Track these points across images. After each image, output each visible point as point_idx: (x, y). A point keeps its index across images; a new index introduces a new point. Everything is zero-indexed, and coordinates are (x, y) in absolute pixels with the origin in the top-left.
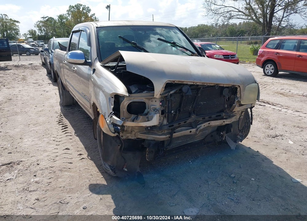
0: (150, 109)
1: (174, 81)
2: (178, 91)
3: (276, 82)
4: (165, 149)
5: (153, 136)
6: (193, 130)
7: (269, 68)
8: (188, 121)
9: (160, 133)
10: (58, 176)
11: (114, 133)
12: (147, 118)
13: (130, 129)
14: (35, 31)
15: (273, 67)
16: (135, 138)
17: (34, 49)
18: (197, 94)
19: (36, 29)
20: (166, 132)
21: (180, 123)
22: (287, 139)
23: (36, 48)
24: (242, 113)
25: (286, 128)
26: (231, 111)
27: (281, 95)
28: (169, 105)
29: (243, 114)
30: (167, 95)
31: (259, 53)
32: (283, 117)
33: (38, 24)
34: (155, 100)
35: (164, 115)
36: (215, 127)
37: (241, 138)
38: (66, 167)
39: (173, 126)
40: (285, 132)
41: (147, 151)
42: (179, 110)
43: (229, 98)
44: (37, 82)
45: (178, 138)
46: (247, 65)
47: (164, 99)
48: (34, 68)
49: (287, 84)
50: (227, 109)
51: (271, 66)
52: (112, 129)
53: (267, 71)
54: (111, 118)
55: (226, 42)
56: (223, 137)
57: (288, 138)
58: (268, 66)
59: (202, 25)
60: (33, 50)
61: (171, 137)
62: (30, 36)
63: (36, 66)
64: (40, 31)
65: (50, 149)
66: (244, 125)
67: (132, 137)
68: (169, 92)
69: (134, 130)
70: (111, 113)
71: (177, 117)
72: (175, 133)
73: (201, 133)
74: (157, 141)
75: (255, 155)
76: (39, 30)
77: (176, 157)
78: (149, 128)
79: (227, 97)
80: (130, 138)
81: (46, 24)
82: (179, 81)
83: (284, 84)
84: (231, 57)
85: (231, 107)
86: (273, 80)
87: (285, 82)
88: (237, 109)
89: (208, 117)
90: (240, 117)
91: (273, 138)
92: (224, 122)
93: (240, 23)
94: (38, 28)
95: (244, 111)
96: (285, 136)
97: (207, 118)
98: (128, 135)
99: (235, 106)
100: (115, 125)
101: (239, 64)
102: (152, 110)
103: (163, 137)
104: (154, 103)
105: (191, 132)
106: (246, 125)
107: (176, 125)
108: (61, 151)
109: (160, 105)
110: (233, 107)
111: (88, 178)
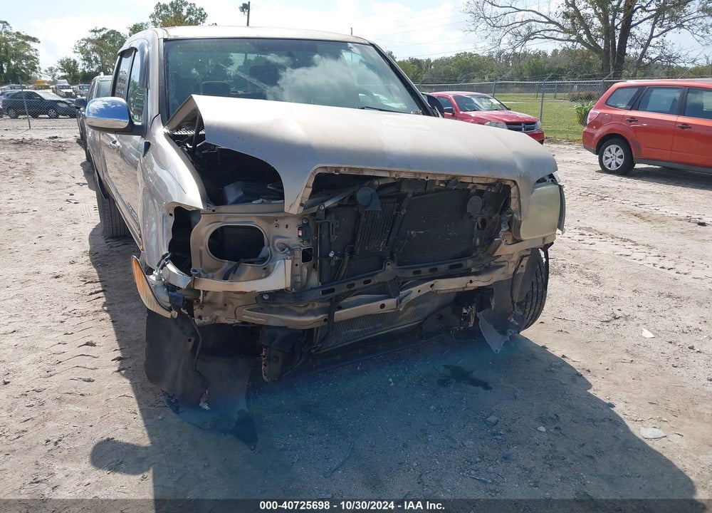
0: (273, 245)
1: (337, 169)
2: (346, 199)
3: (627, 187)
4: (313, 351)
5: (283, 317)
6: (390, 303)
7: (612, 155)
8: (374, 280)
9: (302, 311)
10: (50, 413)
11: (170, 310)
12: (265, 269)
13: (220, 299)
14: (75, 62)
15: (621, 152)
16: (237, 321)
17: (67, 103)
18: (399, 209)
19: (78, 58)
20: (317, 305)
21: (353, 285)
22: (638, 325)
23: (71, 101)
24: (521, 261)
25: (638, 299)
26: (490, 255)
27: (636, 219)
28: (323, 236)
29: (524, 262)
30: (315, 209)
31: (590, 119)
32: (636, 271)
33: (82, 45)
34: (287, 222)
35: (309, 264)
36: (448, 294)
37: (517, 324)
38: (74, 391)
39: (333, 290)
40: (636, 308)
41: (264, 357)
42: (352, 252)
43: (484, 222)
44: (58, 178)
45: (351, 322)
46: (563, 146)
47: (311, 222)
48: (58, 145)
49: (652, 192)
50: (479, 249)
51: (617, 149)
52: (165, 298)
53: (609, 161)
54: (162, 268)
55: (521, 94)
56: (469, 321)
57: (640, 322)
58: (610, 150)
59: (465, 53)
60: (64, 105)
61: (330, 319)
62: (64, 74)
63: (65, 142)
64: (87, 63)
65: (46, 344)
66: (529, 289)
67: (225, 318)
68: (323, 202)
69: (231, 300)
70: (164, 257)
71: (345, 267)
72: (340, 308)
73: (411, 309)
74: (294, 330)
75: (555, 367)
76: (84, 60)
77: (358, 368)
78: (266, 297)
79: (479, 219)
80: (223, 320)
81: (101, 45)
82: (350, 169)
83: (645, 192)
84: (524, 127)
85: (490, 244)
86: (620, 184)
87: (649, 188)
88: (507, 250)
89: (428, 269)
90: (516, 270)
91: (605, 324)
92: (471, 282)
93: (555, 51)
94: (81, 56)
95: (527, 256)
96: (635, 319)
97: (425, 271)
98: (218, 313)
99: (501, 243)
100: (171, 288)
101: (544, 144)
102: (277, 248)
103: (309, 320)
104: (282, 231)
105: (383, 306)
106: (535, 290)
107: (341, 288)
108: (71, 350)
109: (299, 236)
110: (493, 244)
111: (122, 421)
